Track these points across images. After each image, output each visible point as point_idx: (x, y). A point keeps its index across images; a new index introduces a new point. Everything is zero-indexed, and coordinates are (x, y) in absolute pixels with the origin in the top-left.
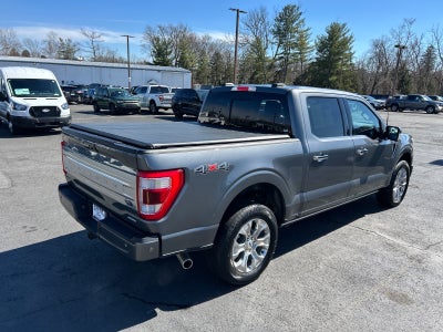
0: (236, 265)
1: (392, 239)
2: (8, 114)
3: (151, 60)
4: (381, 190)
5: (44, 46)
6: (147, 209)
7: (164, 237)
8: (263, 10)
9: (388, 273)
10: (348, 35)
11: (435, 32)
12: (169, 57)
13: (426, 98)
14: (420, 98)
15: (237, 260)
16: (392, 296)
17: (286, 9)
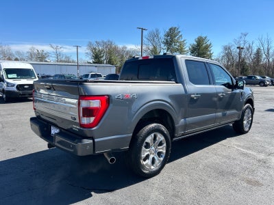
0: (144, 163)
1: (245, 151)
2: (3, 90)
3: (91, 61)
4: (236, 122)
5: (27, 55)
6: (85, 121)
7: (96, 140)
8: (157, 31)
9: (245, 169)
10: (208, 43)
11: (260, 40)
12: (102, 59)
13: (258, 78)
14: (255, 77)
15: (145, 160)
16: (249, 182)
17: (170, 29)
